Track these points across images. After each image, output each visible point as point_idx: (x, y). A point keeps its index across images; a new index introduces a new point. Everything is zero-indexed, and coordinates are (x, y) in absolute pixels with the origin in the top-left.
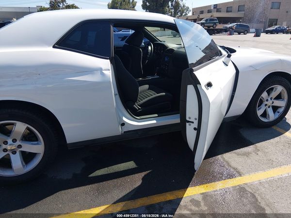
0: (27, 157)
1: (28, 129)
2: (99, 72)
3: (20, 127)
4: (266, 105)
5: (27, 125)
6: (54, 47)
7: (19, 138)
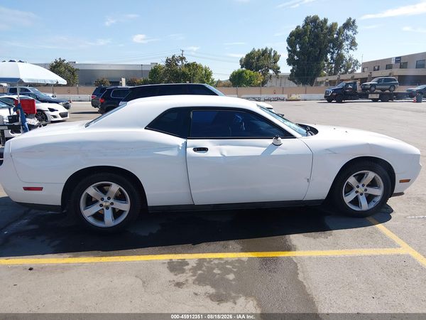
0: (117, 214)
1: (120, 190)
2: (177, 149)
3: (115, 188)
4: (357, 192)
5: (120, 187)
6: (145, 128)
7: (112, 196)
